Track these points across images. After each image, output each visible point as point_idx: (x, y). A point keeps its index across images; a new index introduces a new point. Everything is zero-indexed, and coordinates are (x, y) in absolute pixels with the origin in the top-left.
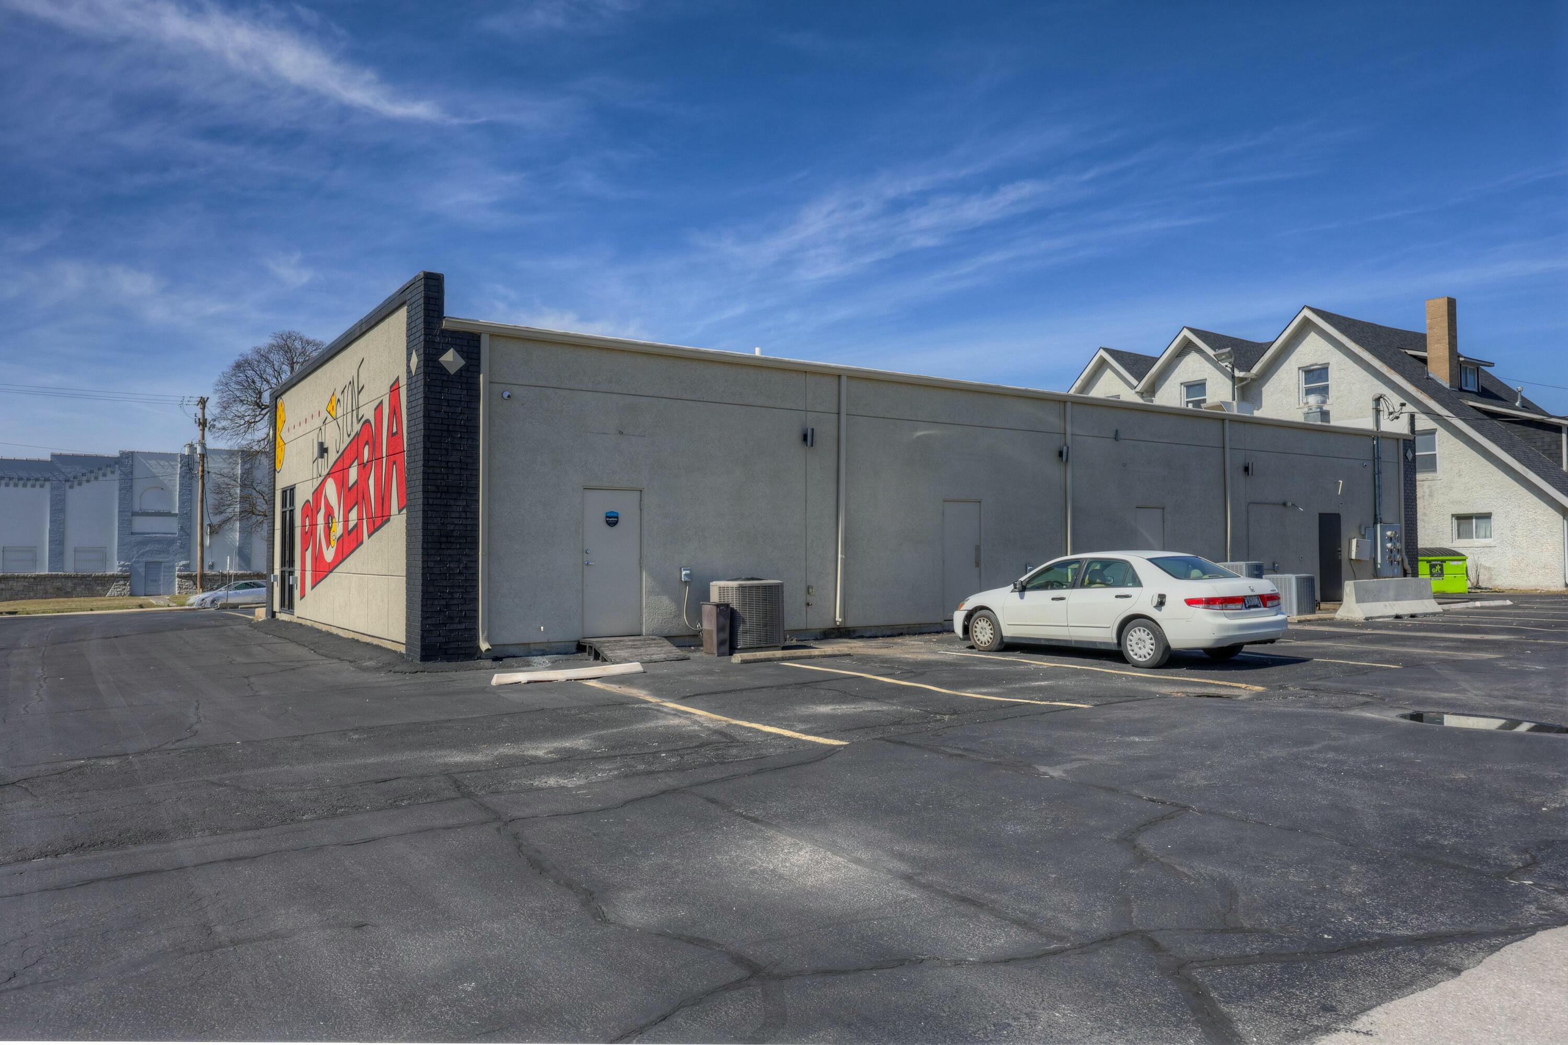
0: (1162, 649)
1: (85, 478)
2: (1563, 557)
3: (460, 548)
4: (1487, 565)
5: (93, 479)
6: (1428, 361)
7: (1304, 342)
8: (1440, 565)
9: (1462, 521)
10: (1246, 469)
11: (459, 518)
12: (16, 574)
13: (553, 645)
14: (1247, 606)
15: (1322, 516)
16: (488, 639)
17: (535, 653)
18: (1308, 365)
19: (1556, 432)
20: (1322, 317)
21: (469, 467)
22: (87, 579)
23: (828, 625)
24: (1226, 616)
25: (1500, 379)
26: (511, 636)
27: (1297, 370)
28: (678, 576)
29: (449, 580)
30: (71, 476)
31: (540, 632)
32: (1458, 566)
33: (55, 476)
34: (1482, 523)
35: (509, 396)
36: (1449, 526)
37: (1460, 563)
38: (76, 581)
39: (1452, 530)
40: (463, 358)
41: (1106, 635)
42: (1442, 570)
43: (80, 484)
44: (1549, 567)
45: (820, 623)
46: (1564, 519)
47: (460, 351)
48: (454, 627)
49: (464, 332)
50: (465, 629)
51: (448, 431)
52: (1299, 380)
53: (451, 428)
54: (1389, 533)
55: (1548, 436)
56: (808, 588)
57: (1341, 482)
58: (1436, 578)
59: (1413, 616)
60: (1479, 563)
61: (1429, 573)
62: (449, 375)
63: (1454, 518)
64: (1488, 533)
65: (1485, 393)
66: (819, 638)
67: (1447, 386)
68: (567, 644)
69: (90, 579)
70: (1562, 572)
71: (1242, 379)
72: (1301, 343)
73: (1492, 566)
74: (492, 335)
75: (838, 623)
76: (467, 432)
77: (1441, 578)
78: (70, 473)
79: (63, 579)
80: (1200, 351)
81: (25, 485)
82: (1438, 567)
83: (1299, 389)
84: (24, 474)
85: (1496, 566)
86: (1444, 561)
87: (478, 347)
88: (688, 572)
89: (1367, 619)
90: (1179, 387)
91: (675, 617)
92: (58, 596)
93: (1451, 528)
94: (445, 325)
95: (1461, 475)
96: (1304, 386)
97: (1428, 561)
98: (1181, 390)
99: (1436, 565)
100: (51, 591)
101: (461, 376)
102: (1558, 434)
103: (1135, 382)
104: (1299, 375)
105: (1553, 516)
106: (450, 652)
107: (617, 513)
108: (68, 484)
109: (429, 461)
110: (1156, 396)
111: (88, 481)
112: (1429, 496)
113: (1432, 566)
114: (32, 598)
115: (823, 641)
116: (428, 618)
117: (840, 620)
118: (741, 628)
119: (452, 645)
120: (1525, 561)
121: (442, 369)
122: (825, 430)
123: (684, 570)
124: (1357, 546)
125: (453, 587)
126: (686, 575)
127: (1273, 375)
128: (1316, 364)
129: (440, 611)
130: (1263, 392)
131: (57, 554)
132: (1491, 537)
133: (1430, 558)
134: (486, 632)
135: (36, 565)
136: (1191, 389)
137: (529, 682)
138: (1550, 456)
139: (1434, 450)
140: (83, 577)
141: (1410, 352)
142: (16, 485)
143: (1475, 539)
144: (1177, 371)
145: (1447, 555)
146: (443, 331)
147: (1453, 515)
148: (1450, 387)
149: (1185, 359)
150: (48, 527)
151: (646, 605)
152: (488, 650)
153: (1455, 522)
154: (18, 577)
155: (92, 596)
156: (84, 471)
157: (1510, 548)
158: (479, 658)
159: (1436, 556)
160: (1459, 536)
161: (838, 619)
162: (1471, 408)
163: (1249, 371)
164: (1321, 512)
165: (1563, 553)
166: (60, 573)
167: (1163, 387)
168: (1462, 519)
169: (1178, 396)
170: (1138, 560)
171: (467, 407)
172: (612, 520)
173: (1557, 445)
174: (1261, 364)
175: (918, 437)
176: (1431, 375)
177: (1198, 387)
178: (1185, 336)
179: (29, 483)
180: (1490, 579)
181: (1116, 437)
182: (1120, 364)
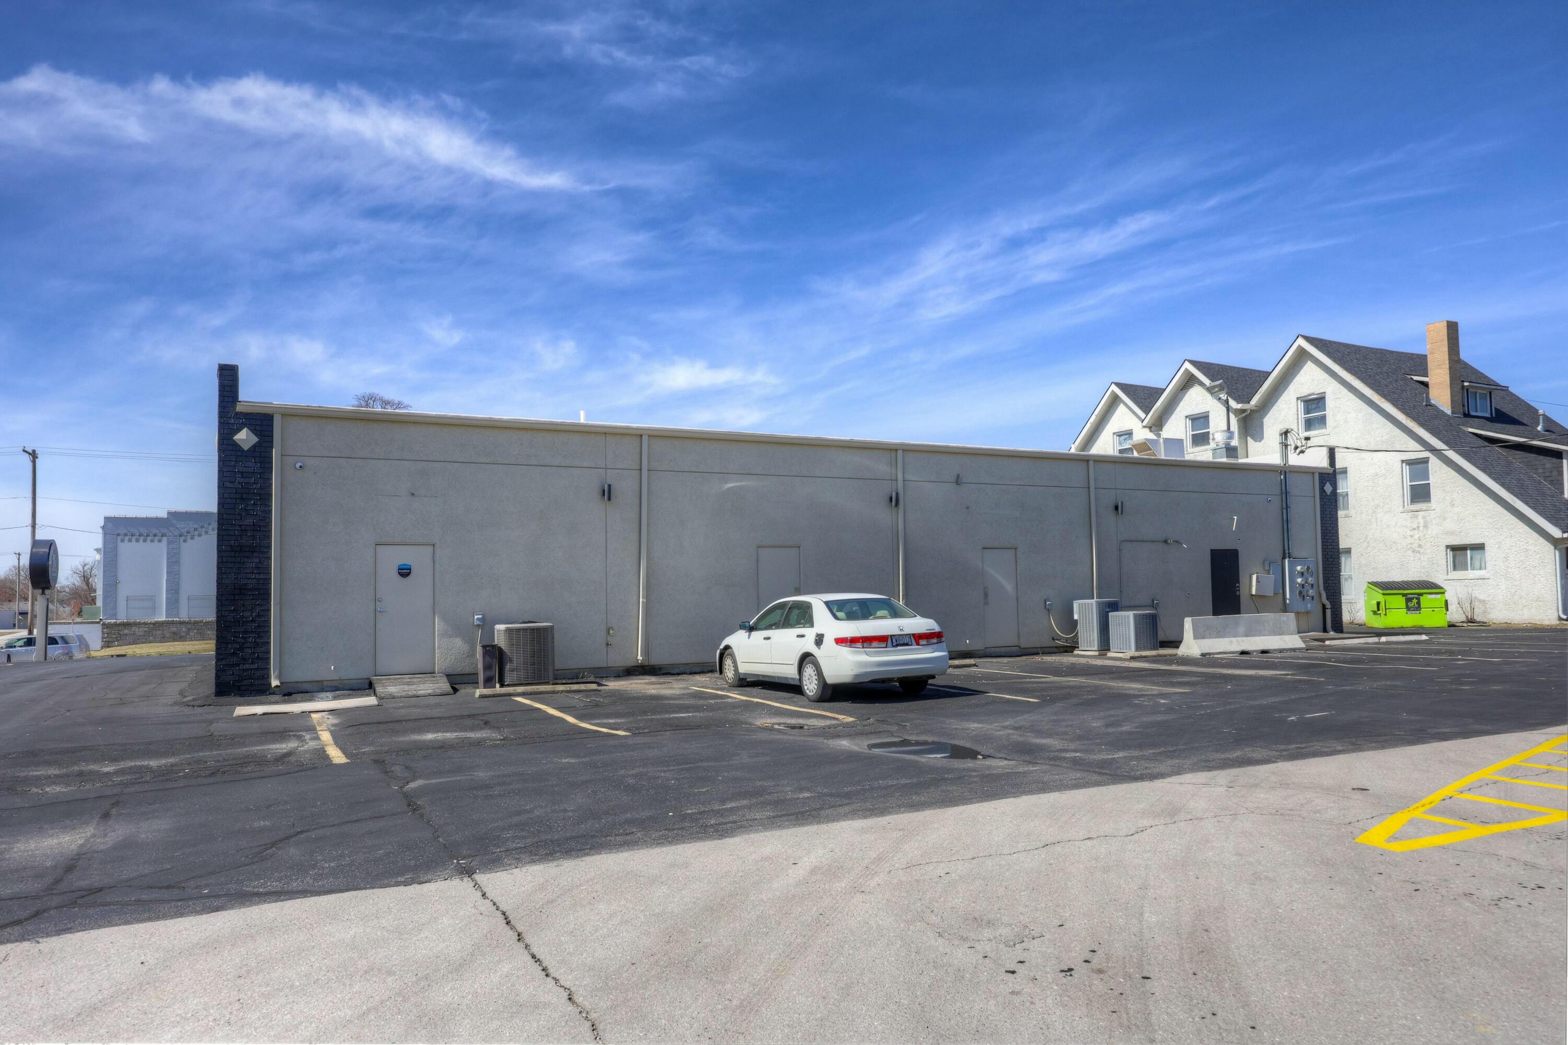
0: (821, 684)
1: (196, 533)
2: (1555, 589)
3: (252, 599)
4: (1482, 597)
5: (203, 533)
6: (1430, 386)
7: (1302, 372)
8: (1417, 598)
9: (1458, 553)
10: (1116, 508)
11: (252, 573)
12: (138, 621)
13: (345, 682)
14: (894, 644)
15: (1213, 552)
16: (279, 677)
17: (326, 689)
18: (1306, 395)
19: (1558, 458)
20: (1316, 347)
21: (262, 529)
22: (199, 624)
23: (631, 663)
24: (866, 653)
25: (1528, 402)
26: (300, 674)
27: (1295, 400)
28: (472, 621)
29: (242, 626)
30: (184, 531)
31: (330, 671)
32: (1436, 600)
33: (170, 531)
34: (1477, 555)
35: (301, 467)
36: (1443, 558)
37: (1439, 596)
38: (189, 626)
39: (1447, 562)
40: (256, 435)
41: (789, 671)
42: (1419, 603)
43: (192, 538)
44: (1541, 599)
45: (618, 660)
46: (1555, 549)
47: (254, 431)
48: (247, 666)
49: (258, 413)
50: (257, 669)
51: (242, 498)
52: (1298, 411)
53: (244, 496)
54: (1299, 568)
55: (1548, 462)
56: (608, 630)
57: (1236, 517)
58: (1413, 612)
59: (1264, 652)
60: (1473, 596)
61: (1405, 607)
62: (243, 451)
63: (1448, 550)
64: (1483, 565)
65: (1500, 418)
66: (621, 675)
67: (1449, 412)
68: (360, 681)
69: (202, 624)
70: (1555, 605)
71: (1243, 411)
72: (1298, 372)
73: (1486, 599)
74: (284, 415)
75: (640, 662)
76: (260, 499)
77: (1418, 612)
78: (183, 528)
79: (179, 625)
80: (1201, 384)
81: (145, 541)
82: (1415, 601)
83: (1298, 419)
84: (144, 531)
85: (1490, 599)
86: (1421, 594)
87: (271, 425)
88: (480, 616)
89: (1203, 655)
90: (1184, 421)
91: (468, 656)
92: (174, 640)
93: (1445, 560)
94: (239, 408)
95: (1453, 505)
96: (1303, 416)
97: (1404, 595)
98: (1186, 424)
99: (1413, 599)
100: (168, 635)
101: (255, 451)
102: (1559, 460)
103: (1143, 415)
104: (1297, 405)
105: (1544, 546)
106: (243, 688)
107: (410, 566)
108: (182, 538)
109: (223, 525)
110: (1163, 429)
111: (200, 535)
112: (1424, 527)
113: (1408, 600)
114: (152, 642)
115: (623, 678)
116: (223, 659)
117: (641, 658)
118: (508, 667)
119: (245, 682)
120: (1518, 593)
121: (235, 445)
122: (625, 486)
123: (477, 615)
124: (1258, 582)
125: (245, 632)
126: (477, 619)
127: (1273, 406)
128: (1313, 394)
129: (234, 653)
130: (1264, 424)
131: (173, 602)
132: (1486, 569)
133: (1406, 592)
134: (277, 671)
135: (155, 611)
136: (1196, 422)
137: (264, 714)
138: (1551, 482)
139: (1428, 479)
140: (196, 623)
141: (1416, 378)
142: (137, 541)
143: (1470, 571)
144: (1182, 404)
145: (1424, 588)
146: (237, 413)
147: (1447, 547)
148: (1452, 413)
149: (1188, 393)
150: (165, 578)
151: (438, 647)
152: (277, 686)
153: (1450, 554)
154: (139, 623)
155: (203, 640)
156: (196, 526)
157: (1503, 580)
158: (270, 694)
159: (1412, 589)
160: (1455, 568)
161: (640, 658)
162: (1471, 435)
163: (1249, 403)
164: (1213, 548)
165: (1555, 585)
166: (175, 619)
167: (1169, 421)
168: (1458, 550)
169: (1184, 429)
170: (817, 602)
171: (260, 478)
172: (405, 572)
173: (1558, 471)
174: (1259, 396)
175: (729, 489)
176: (1433, 402)
177: (1202, 420)
178: (1186, 369)
179: (149, 539)
180: (1485, 612)
181: (958, 481)
182: (1130, 398)
